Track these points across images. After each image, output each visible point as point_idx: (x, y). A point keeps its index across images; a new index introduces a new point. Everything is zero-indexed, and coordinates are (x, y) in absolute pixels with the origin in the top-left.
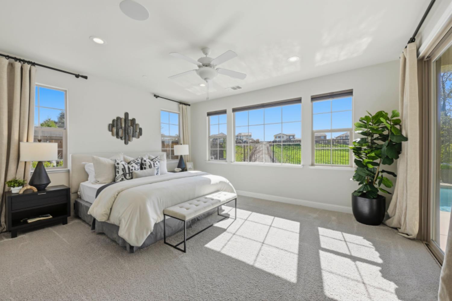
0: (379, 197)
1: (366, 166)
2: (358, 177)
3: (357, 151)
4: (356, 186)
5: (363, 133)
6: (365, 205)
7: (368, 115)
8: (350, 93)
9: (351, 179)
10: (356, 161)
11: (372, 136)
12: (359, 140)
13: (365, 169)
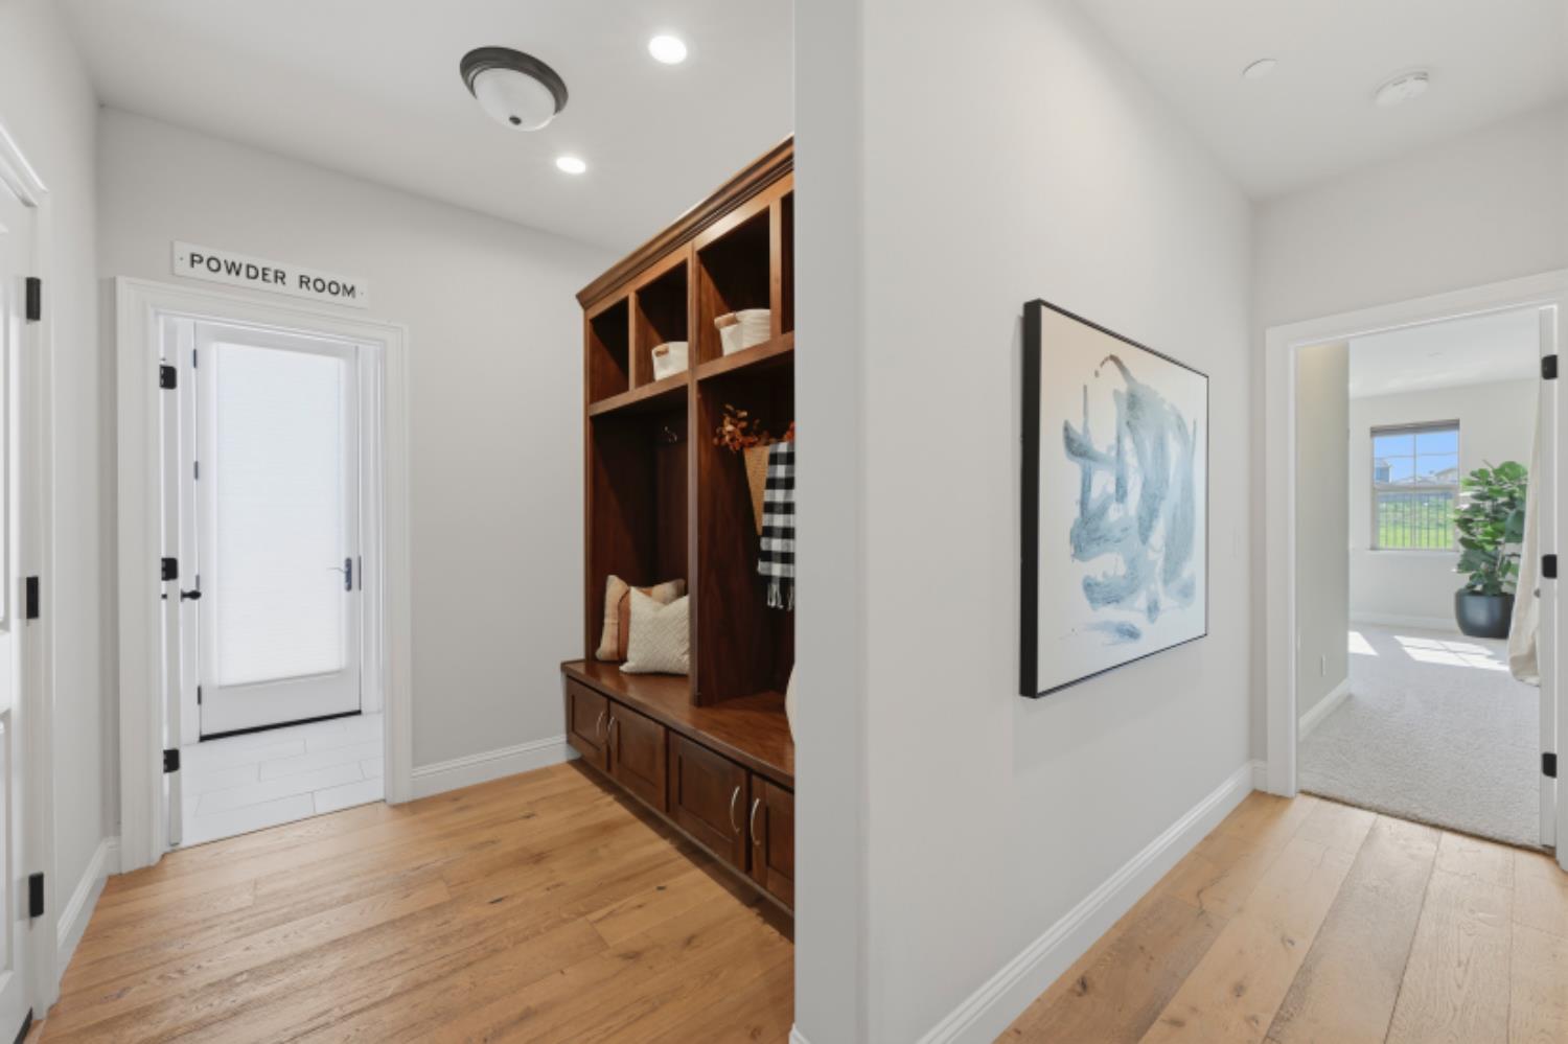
0: (1505, 594)
1: (1482, 548)
2: (1465, 565)
3: (1464, 523)
4: (1464, 580)
5: (1475, 497)
6: (1480, 612)
7: (1485, 467)
8: (1453, 425)
9: (1455, 570)
10: (1463, 541)
11: (1494, 500)
12: (1466, 506)
13: (1480, 551)
